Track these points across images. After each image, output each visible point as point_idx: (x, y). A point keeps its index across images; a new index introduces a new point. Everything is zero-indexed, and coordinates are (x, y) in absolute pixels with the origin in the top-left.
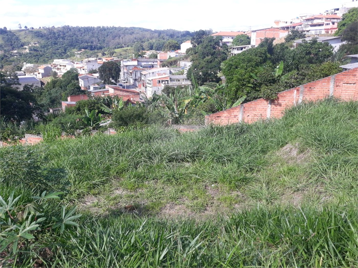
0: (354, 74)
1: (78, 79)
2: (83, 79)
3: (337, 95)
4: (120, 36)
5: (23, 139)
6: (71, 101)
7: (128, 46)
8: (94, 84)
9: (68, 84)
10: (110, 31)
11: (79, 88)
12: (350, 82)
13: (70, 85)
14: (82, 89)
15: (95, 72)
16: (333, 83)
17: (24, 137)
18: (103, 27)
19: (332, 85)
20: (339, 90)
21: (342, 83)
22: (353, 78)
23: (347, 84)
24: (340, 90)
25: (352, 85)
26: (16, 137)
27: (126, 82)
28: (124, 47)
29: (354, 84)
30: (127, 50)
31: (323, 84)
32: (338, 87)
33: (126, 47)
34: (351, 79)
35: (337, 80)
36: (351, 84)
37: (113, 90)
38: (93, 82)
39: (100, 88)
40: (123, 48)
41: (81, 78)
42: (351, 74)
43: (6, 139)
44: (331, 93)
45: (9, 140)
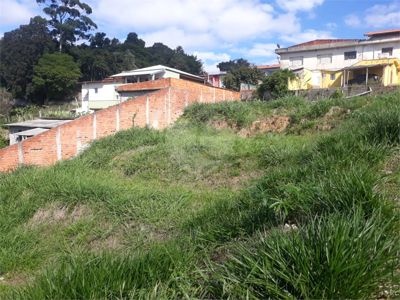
0: (39, 140)
3: (27, 162)
12: (37, 148)
16: (21, 150)
19: (20, 152)
20: (27, 156)
21: (29, 150)
22: (39, 144)
23: (34, 150)
24: (29, 157)
25: (39, 150)
29: (41, 149)
31: (11, 152)
32: (26, 154)
34: (37, 145)
35: (24, 147)
36: (37, 150)
42: (36, 140)
44: (21, 161)
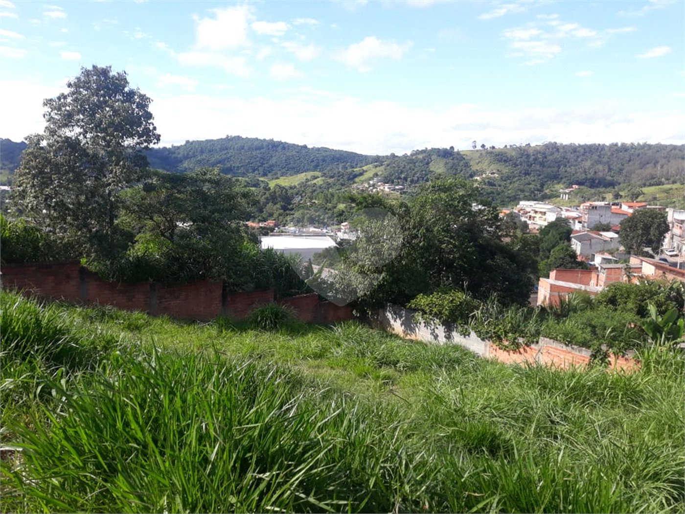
1: (569, 240)
2: (580, 239)
4: (657, 162)
5: (533, 346)
6: (557, 279)
7: (674, 182)
8: (602, 252)
9: (553, 247)
10: (637, 152)
11: (573, 256)
13: (557, 248)
14: (579, 259)
15: (607, 228)
17: (537, 342)
18: (623, 145)
26: (521, 340)
27: (677, 255)
28: (663, 184)
30: (671, 189)
33: (668, 184)
37: (653, 268)
38: (600, 247)
39: (616, 262)
40: (660, 187)
41: (575, 238)
43: (499, 338)
45: (506, 343)
